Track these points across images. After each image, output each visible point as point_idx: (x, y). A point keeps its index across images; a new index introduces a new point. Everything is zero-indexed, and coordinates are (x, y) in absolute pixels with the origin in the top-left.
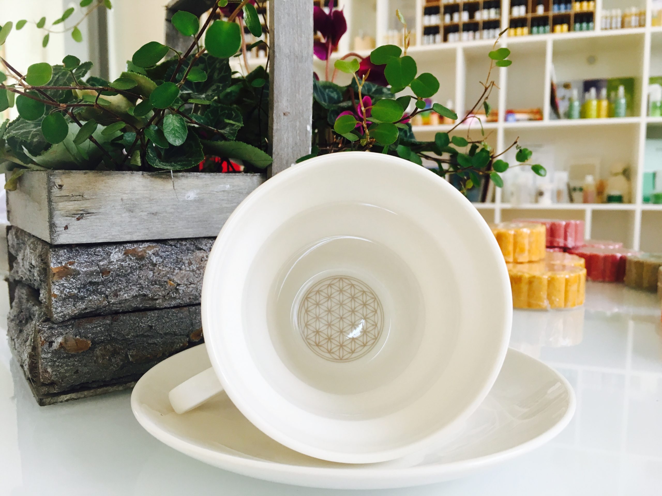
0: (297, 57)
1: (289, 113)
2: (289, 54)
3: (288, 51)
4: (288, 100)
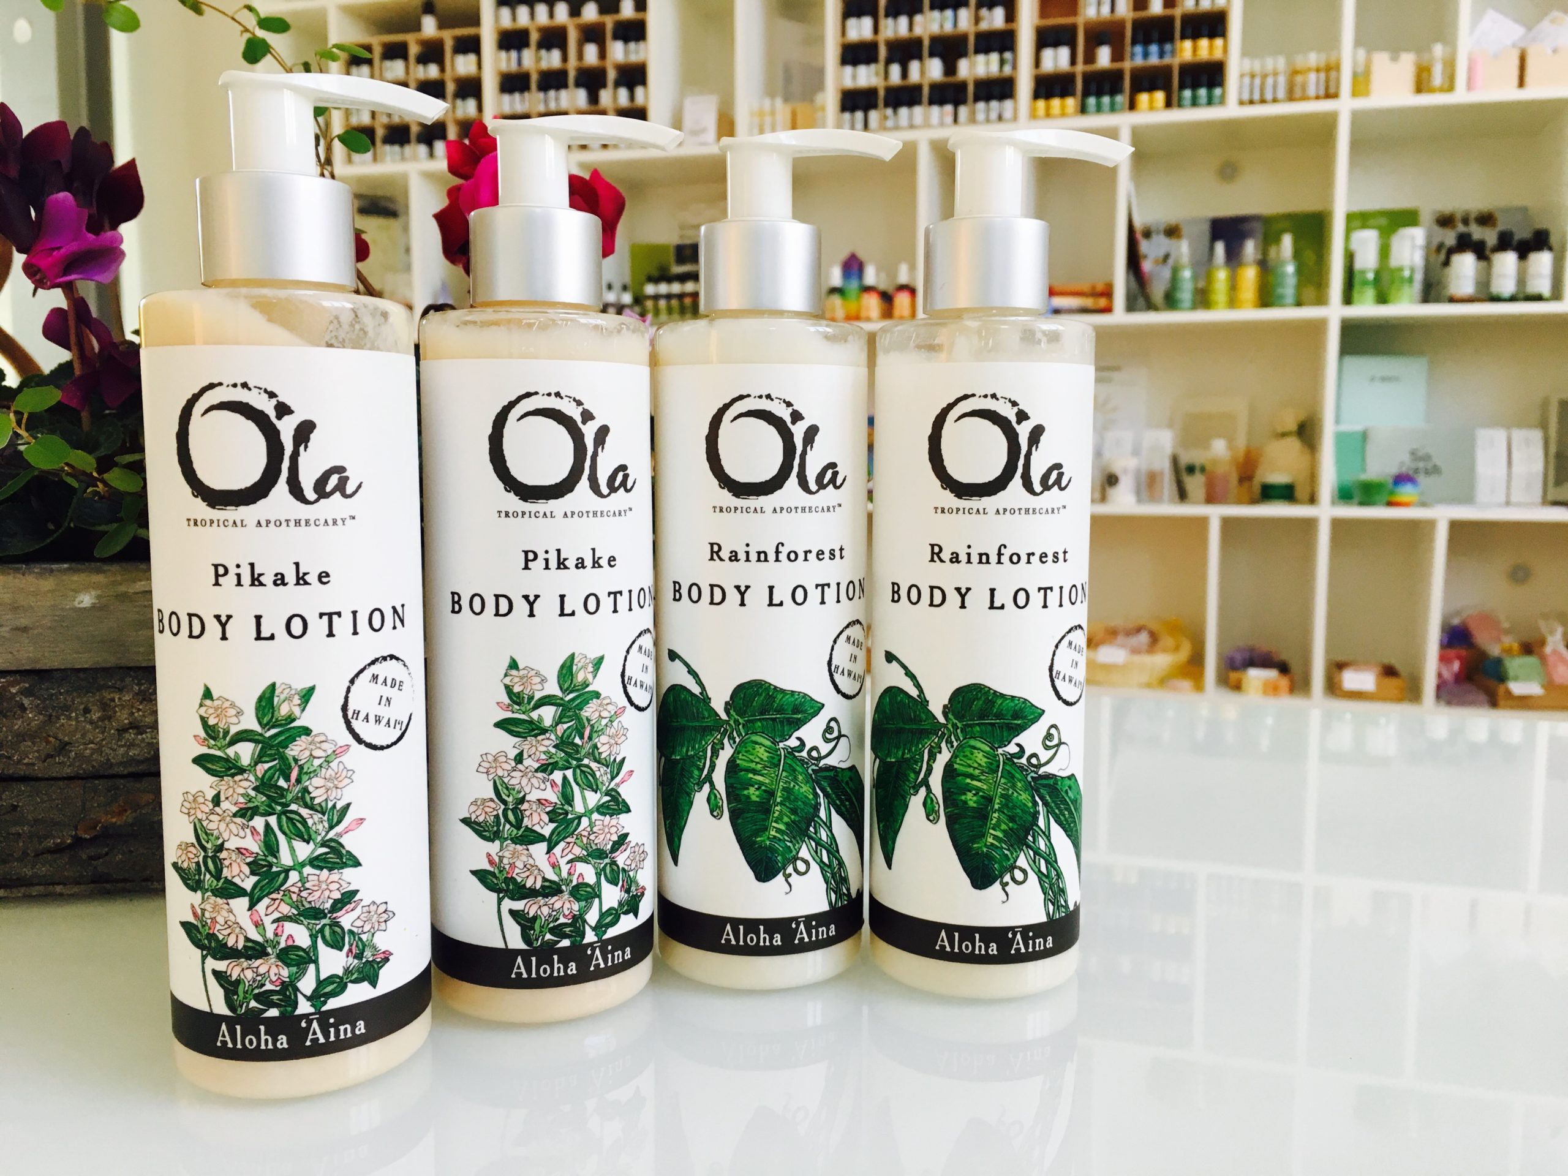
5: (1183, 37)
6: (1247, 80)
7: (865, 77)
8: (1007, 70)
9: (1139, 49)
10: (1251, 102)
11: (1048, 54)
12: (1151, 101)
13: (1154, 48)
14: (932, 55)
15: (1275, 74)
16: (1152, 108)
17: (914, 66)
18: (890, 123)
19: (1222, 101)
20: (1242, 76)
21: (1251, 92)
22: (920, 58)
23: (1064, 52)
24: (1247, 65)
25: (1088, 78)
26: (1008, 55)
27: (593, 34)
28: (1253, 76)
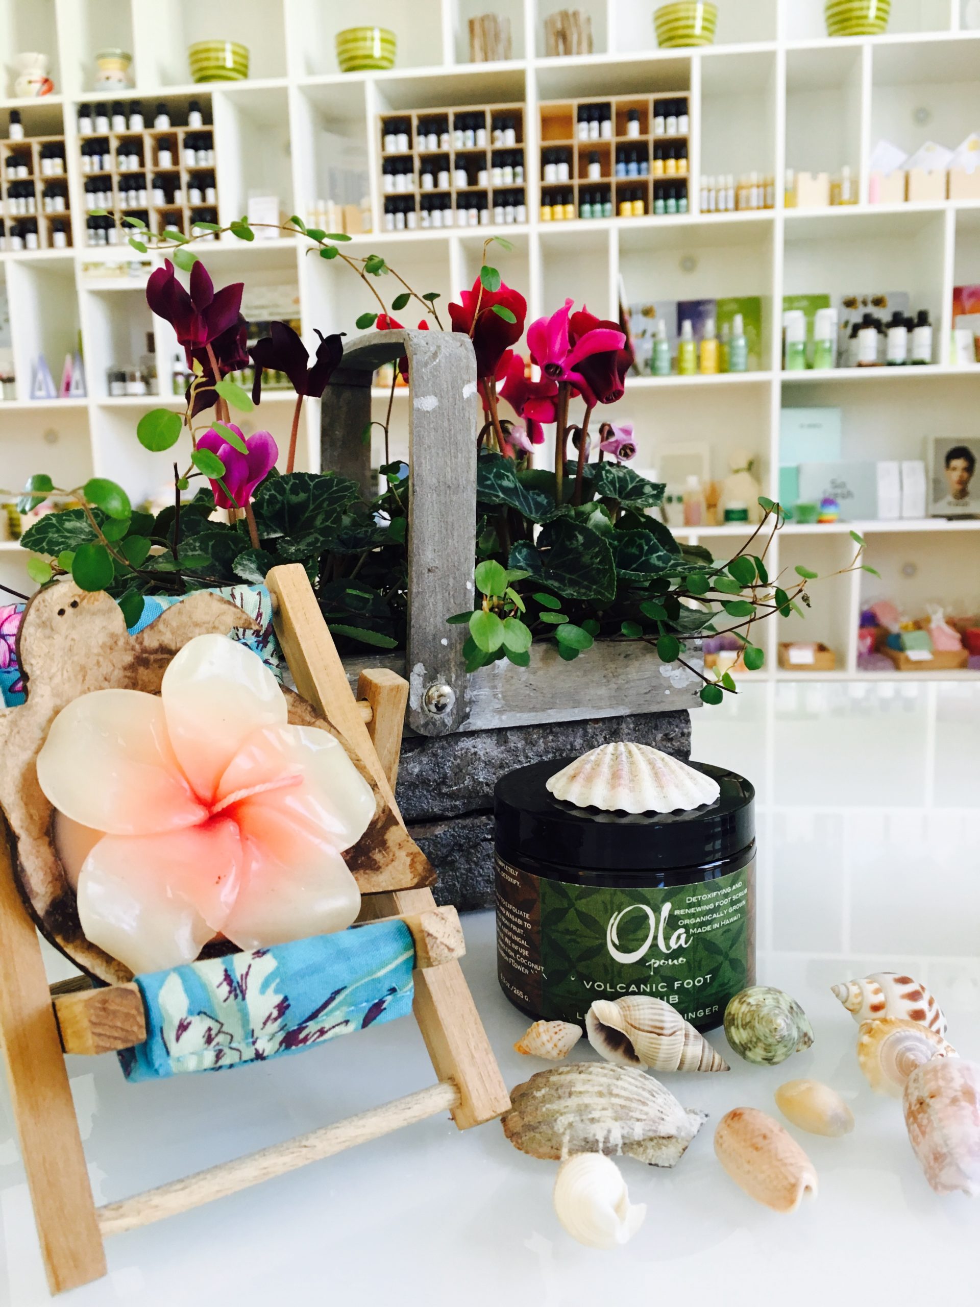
0: (449, 487)
1: (437, 568)
2: (437, 485)
3: (434, 481)
4: (435, 550)
5: (655, 158)
6: (705, 193)
7: (403, 184)
8: (519, 182)
9: (622, 166)
10: (709, 211)
11: (550, 169)
12: (633, 209)
13: (633, 166)
14: (457, 167)
15: (726, 189)
16: (633, 214)
17: (443, 176)
18: (426, 224)
19: (688, 210)
20: (702, 190)
21: (709, 203)
22: (448, 170)
23: (564, 168)
24: (705, 180)
25: (583, 189)
26: (519, 169)
27: (166, 143)
28: (709, 190)
